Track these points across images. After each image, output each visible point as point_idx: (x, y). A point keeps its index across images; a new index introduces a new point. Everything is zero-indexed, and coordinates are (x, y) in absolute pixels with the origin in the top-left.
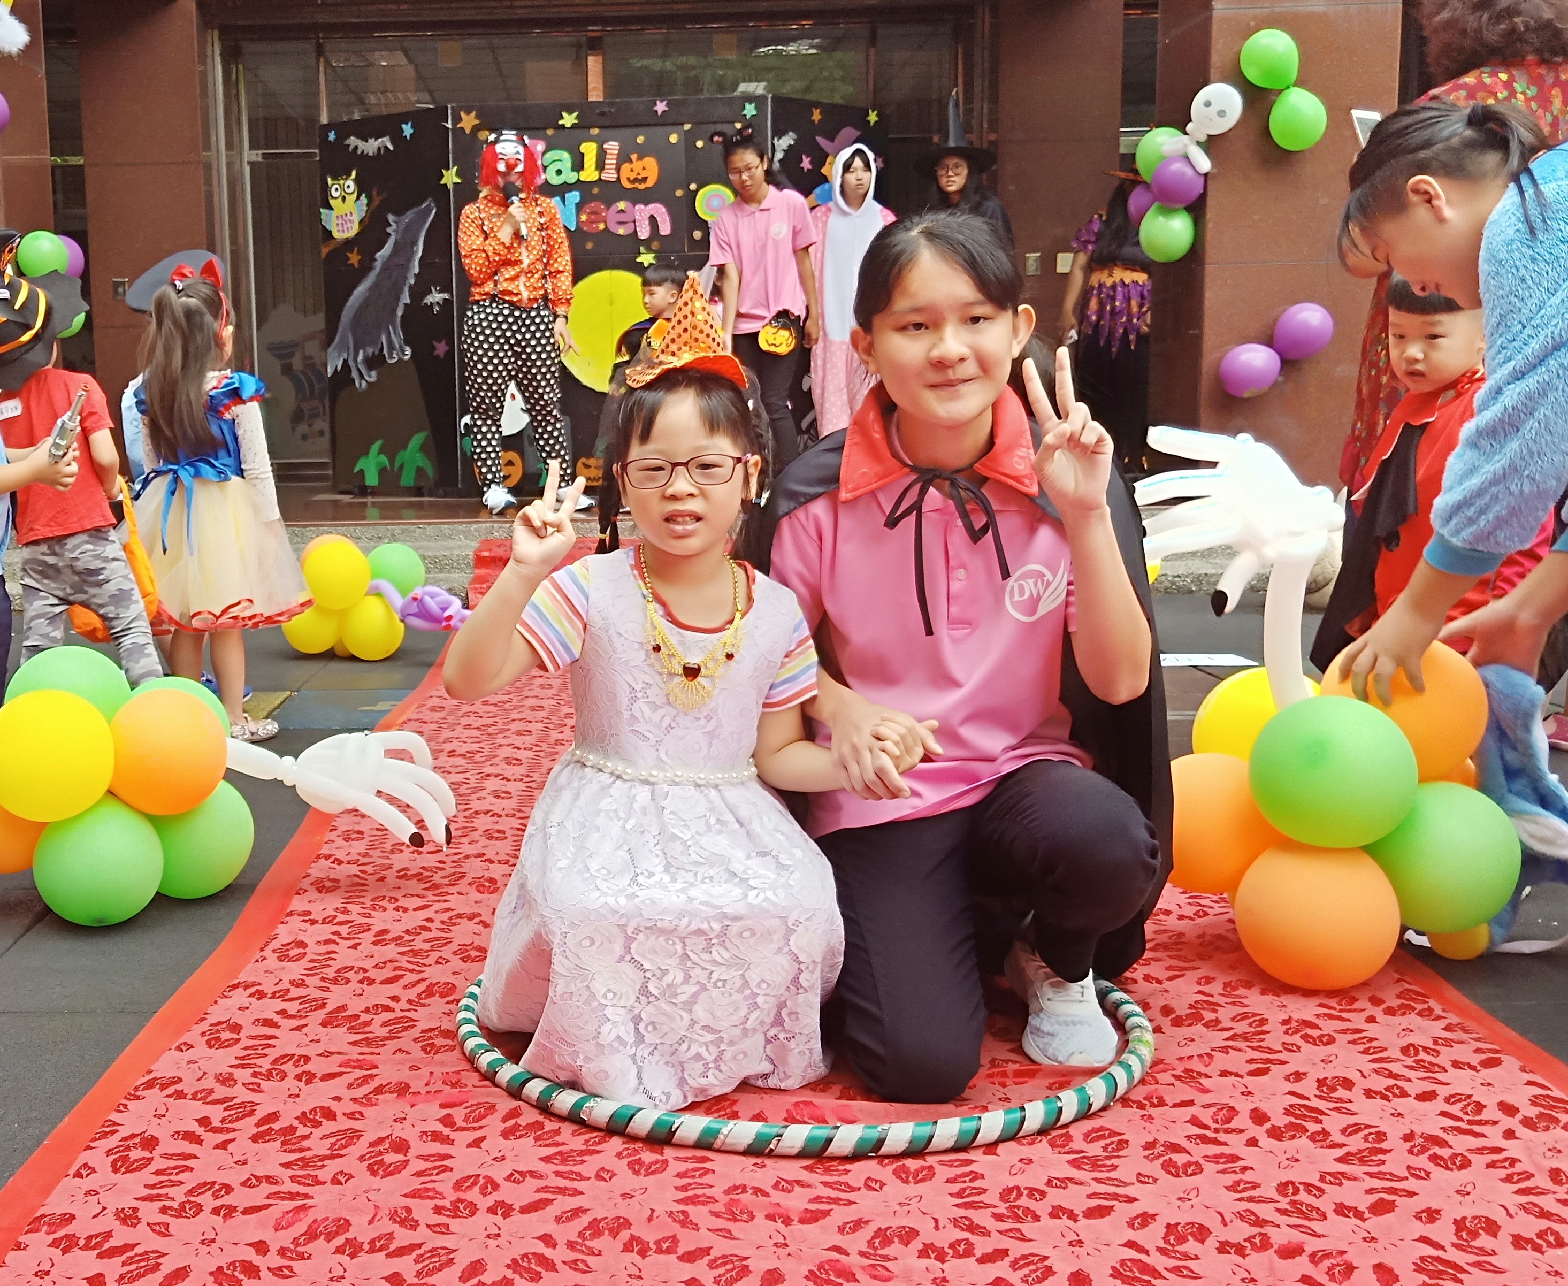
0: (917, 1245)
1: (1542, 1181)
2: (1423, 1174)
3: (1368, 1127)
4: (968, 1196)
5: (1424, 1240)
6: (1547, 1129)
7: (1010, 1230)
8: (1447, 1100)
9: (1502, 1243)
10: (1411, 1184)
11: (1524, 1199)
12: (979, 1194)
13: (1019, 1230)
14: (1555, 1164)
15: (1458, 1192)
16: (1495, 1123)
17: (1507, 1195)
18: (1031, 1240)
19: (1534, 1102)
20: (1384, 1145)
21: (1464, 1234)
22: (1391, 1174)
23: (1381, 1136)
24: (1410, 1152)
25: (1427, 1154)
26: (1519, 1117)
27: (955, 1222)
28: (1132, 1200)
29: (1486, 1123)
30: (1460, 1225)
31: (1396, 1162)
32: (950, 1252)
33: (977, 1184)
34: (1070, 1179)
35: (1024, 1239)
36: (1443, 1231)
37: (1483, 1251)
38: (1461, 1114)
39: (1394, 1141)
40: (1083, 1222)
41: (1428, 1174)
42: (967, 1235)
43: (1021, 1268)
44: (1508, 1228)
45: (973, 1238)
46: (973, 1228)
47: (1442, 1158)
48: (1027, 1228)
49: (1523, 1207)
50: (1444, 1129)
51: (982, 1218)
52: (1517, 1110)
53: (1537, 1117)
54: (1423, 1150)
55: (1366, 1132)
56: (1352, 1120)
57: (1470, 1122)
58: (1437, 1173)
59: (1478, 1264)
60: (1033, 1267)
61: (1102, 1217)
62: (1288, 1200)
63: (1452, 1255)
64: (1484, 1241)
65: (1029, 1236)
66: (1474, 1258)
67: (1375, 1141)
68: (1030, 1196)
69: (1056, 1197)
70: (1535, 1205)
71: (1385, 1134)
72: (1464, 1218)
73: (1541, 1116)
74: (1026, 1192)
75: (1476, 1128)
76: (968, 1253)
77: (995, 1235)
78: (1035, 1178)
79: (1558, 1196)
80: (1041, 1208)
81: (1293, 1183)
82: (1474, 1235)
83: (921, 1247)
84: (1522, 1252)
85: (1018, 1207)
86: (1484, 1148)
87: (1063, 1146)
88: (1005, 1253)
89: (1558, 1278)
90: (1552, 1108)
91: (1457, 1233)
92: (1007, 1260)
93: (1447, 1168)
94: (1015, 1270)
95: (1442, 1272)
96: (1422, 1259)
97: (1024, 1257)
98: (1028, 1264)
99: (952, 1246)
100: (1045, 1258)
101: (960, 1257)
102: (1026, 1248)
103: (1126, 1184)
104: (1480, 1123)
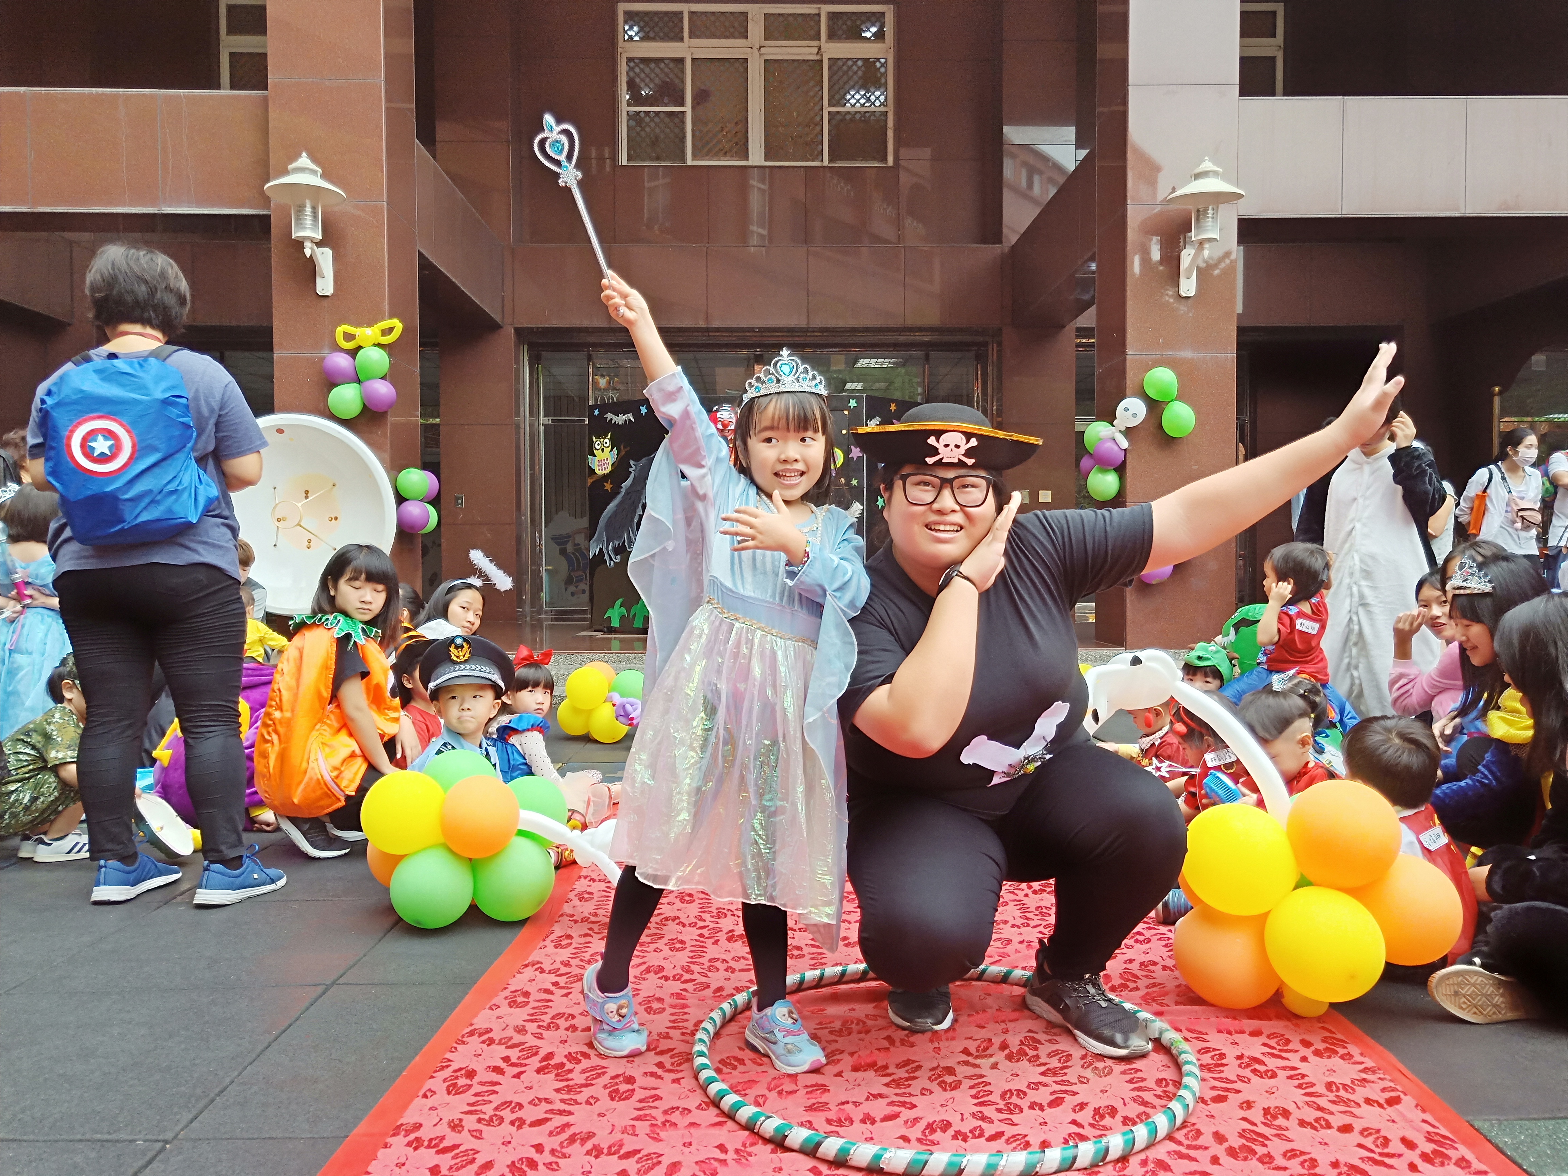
0: (951, 1132)
1: (1320, 1088)
2: (1246, 1080)
3: (1215, 1050)
4: (982, 1097)
5: (1244, 1119)
6: (1329, 1057)
7: (1006, 1119)
8: (1268, 1037)
9: (1292, 1123)
10: (1239, 1086)
11: (1308, 1099)
12: (988, 1095)
13: (1010, 1119)
14: (1330, 1079)
15: (1267, 1092)
16: (1297, 1051)
17: (1298, 1095)
18: (1017, 1125)
19: (1324, 1040)
20: (1224, 1061)
21: (1269, 1117)
22: (1226, 1079)
23: (1222, 1056)
24: (1240, 1066)
25: (1250, 1069)
26: (1312, 1048)
27: (974, 1115)
28: (1075, 1094)
29: (1291, 1051)
30: (1266, 1111)
31: (1231, 1071)
32: (970, 1135)
33: (986, 1088)
34: (1040, 1083)
35: (1014, 1125)
36: (1256, 1114)
37: (1280, 1128)
38: (1275, 1045)
39: (1230, 1059)
40: (1048, 1111)
41: (1249, 1080)
42: (980, 1123)
43: (1011, 1143)
44: (1296, 1114)
45: (984, 1125)
46: (984, 1118)
47: (1259, 1071)
48: (1015, 1118)
49: (1307, 1103)
50: (1263, 1054)
51: (989, 1111)
52: (1312, 1045)
53: (1324, 1049)
54: (1248, 1066)
55: (1213, 1053)
56: (1205, 1045)
57: (1280, 1050)
58: (1255, 1079)
59: (1277, 1135)
60: (1018, 1142)
61: (1058, 1106)
62: (1161, 1089)
63: (1262, 1129)
64: (1281, 1121)
65: (1016, 1121)
66: (1275, 1132)
67: (1218, 1059)
68: (1018, 1096)
69: (1033, 1096)
70: (1315, 1103)
71: (1225, 1055)
72: (1269, 1108)
73: (1327, 1049)
74: (1015, 1093)
75: (1284, 1055)
76: (981, 1135)
77: (996, 1123)
78: (1020, 1084)
79: (1330, 1098)
80: (1024, 1103)
81: (1165, 1080)
82: (1275, 1117)
83: (953, 1133)
84: (1305, 1130)
85: (1011, 1104)
86: (1287, 1067)
87: (1036, 1061)
88: (1002, 1133)
89: (1326, 1147)
90: (1335, 1044)
91: (1265, 1115)
92: (1004, 1138)
93: (1262, 1077)
94: (1008, 1144)
95: (1255, 1140)
96: (1244, 1130)
97: (1014, 1136)
98: (1015, 1141)
99: (971, 1131)
100: (1026, 1136)
101: (976, 1137)
102: (1014, 1130)
103: (1072, 1084)
104: (1286, 1051)
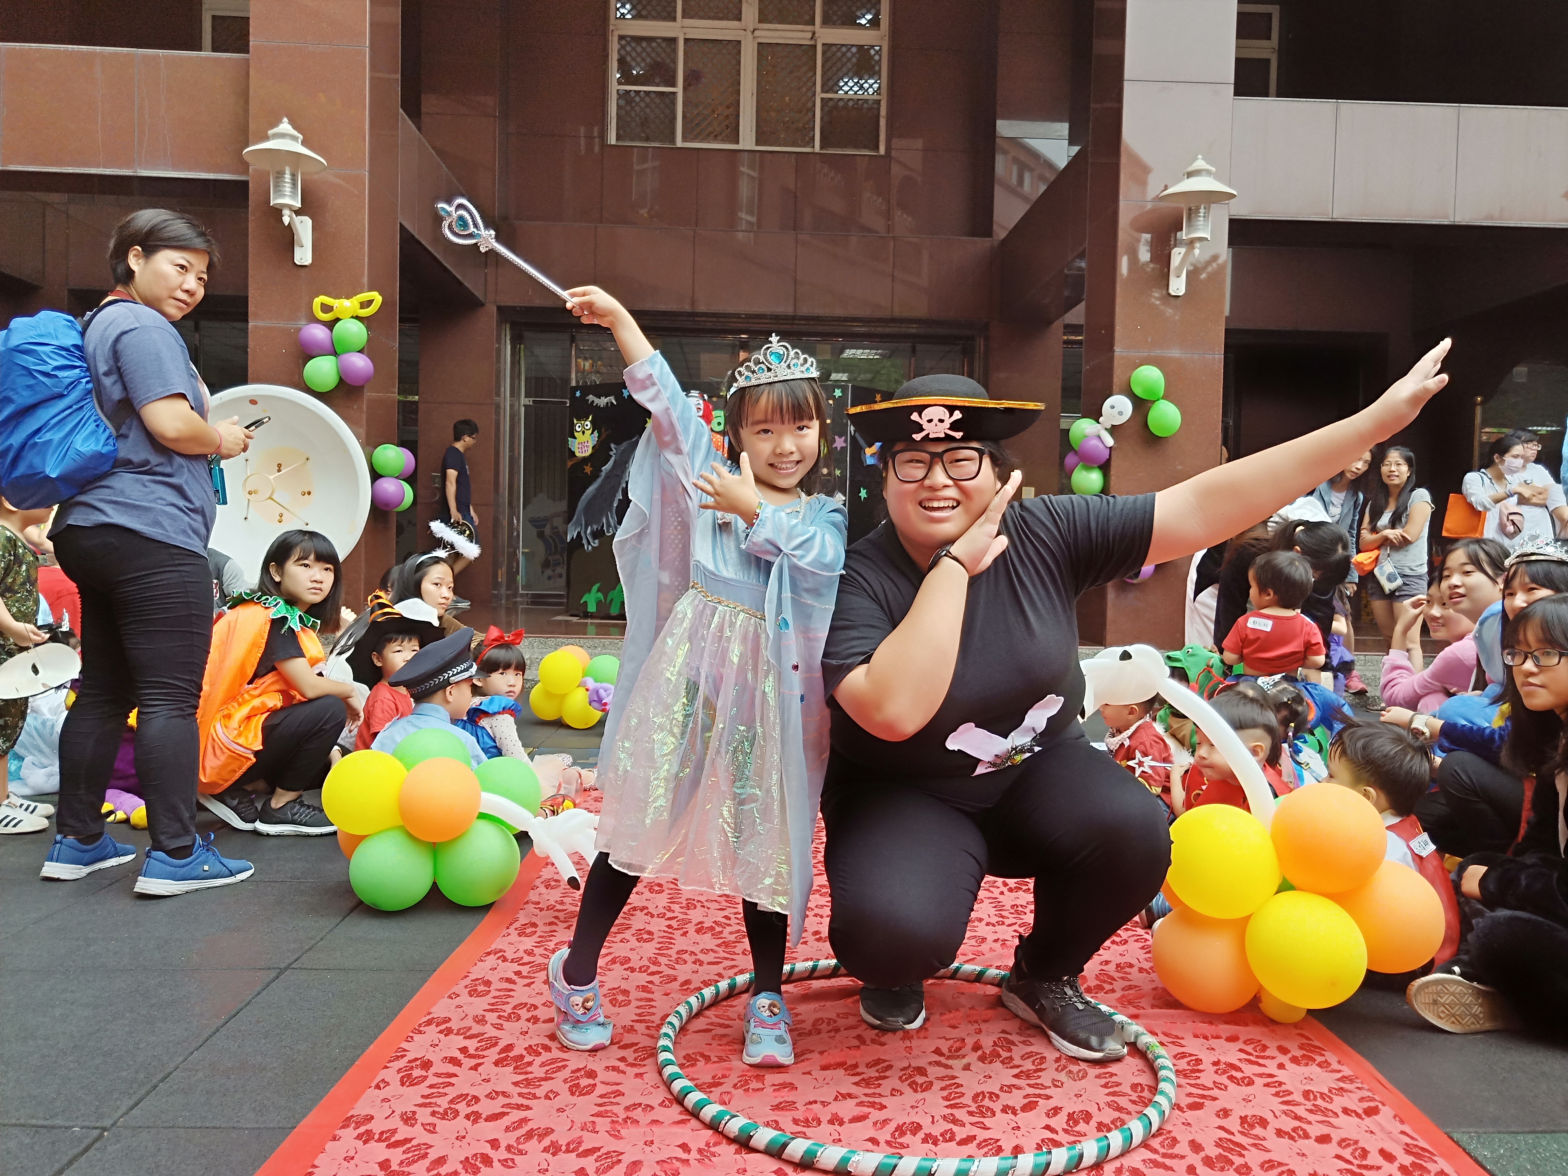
0: (921, 1135)
1: (1297, 1097)
2: (1223, 1087)
3: (1191, 1055)
4: (953, 1099)
5: (1221, 1128)
6: (1307, 1065)
7: (977, 1123)
8: (1245, 1042)
9: (1270, 1133)
10: (1215, 1093)
11: (1285, 1107)
12: (959, 1097)
13: (982, 1123)
14: (1307, 1088)
15: (1244, 1099)
16: (1273, 1058)
17: (1275, 1104)
18: (989, 1129)
19: (1301, 1047)
20: (1200, 1067)
21: (1246, 1126)
22: (1203, 1085)
23: (1199, 1061)
24: (1216, 1072)
25: (1226, 1075)
26: (1290, 1055)
27: (944, 1117)
28: (1048, 1097)
29: (1268, 1057)
30: (1243, 1120)
31: (1208, 1077)
32: (941, 1138)
33: (957, 1090)
34: (1013, 1086)
35: (987, 1129)
36: (1233, 1123)
37: (1257, 1137)
38: (1252, 1051)
39: (1206, 1065)
40: (1021, 1115)
41: (1226, 1087)
42: (951, 1126)
43: (983, 1147)
44: (1274, 1124)
45: (955, 1129)
46: (955, 1121)
47: (1236, 1078)
48: (987, 1122)
49: (1285, 1112)
50: (1240, 1060)
51: (960, 1114)
52: (1289, 1051)
53: (1301, 1057)
54: (1224, 1072)
55: (1189, 1059)
56: (1181, 1050)
57: (1257, 1057)
58: (1232, 1086)
59: (1254, 1145)
60: (990, 1147)
61: (1031, 1110)
62: (1137, 1094)
63: (1239, 1138)
64: (1258, 1131)
65: (988, 1125)
66: (1252, 1141)
67: (1194, 1065)
68: (990, 1098)
69: (1006, 1099)
70: (1292, 1111)
71: (1201, 1060)
72: (1246, 1116)
73: (1304, 1056)
74: (987, 1095)
75: (1261, 1061)
76: (952, 1139)
77: (968, 1126)
78: (993, 1086)
79: (1307, 1107)
80: (997, 1107)
81: (1141, 1085)
82: (1252, 1126)
83: (923, 1136)
84: (1282, 1139)
85: (983, 1106)
86: (1264, 1074)
87: (1009, 1063)
88: (974, 1137)
89: (1304, 1158)
90: (1312, 1052)
91: (1242, 1124)
92: (975, 1143)
93: (1238, 1084)
94: (979, 1149)
95: (1232, 1149)
96: (1220, 1139)
97: (985, 1140)
98: (987, 1145)
99: (942, 1135)
100: (998, 1140)
101: (947, 1141)
102: (986, 1135)
103: (1046, 1088)
104: (1263, 1057)
